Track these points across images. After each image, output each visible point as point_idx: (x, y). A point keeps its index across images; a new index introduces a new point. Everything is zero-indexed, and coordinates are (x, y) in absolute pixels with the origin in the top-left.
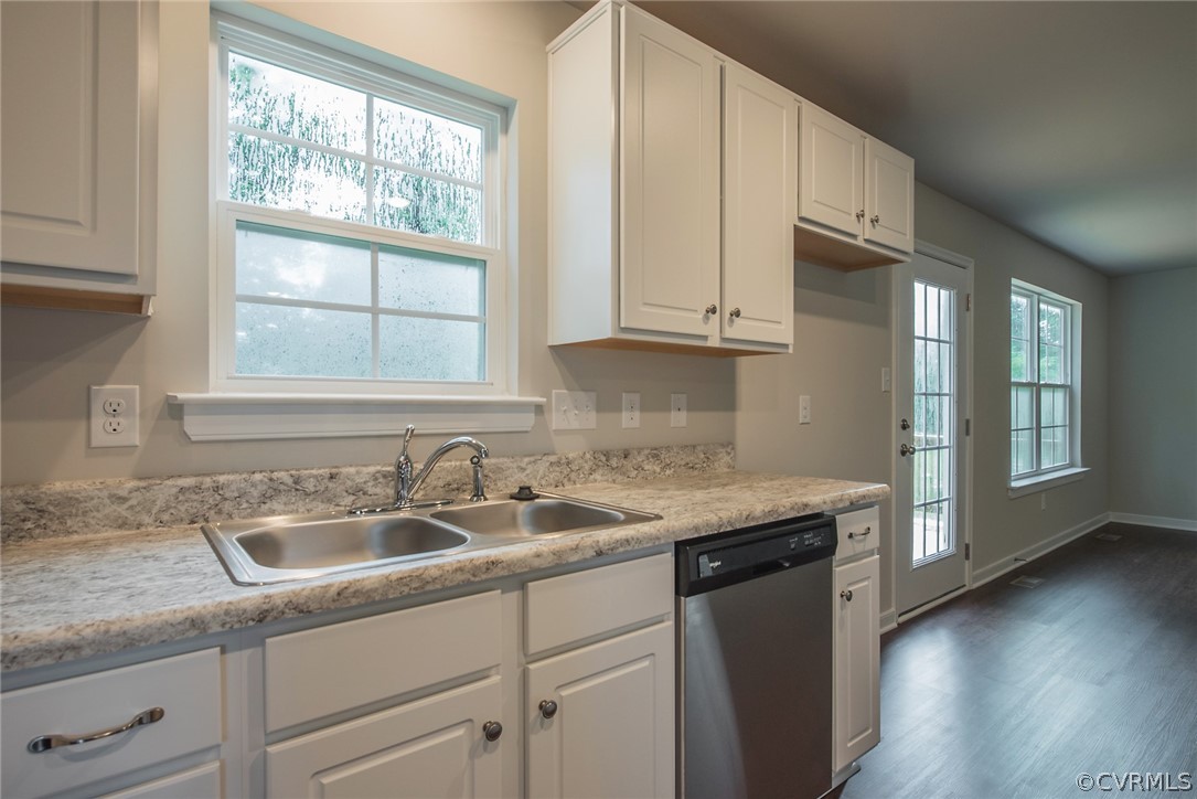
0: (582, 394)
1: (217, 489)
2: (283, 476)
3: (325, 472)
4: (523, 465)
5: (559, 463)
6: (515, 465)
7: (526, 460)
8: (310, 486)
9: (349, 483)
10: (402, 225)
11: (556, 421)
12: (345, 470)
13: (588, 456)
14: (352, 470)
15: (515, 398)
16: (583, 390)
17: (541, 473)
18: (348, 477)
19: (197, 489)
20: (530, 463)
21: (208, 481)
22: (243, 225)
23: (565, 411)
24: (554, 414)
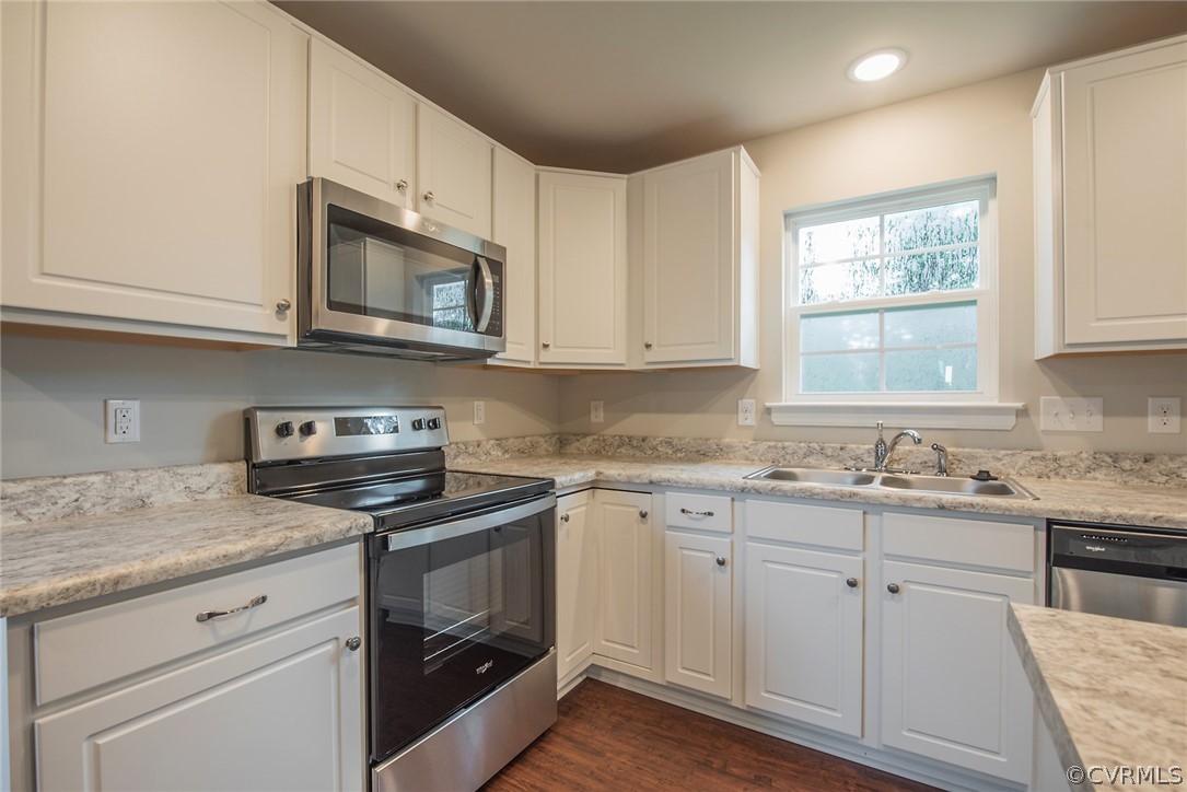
0: (1081, 399)
1: (783, 448)
2: (815, 445)
3: (838, 446)
4: (1000, 456)
5: (1043, 458)
6: (990, 455)
7: (1004, 452)
8: (829, 452)
9: (852, 453)
10: (907, 290)
11: (1044, 422)
12: (850, 446)
13: (1084, 455)
14: (854, 446)
15: (996, 403)
16: (1083, 396)
17: (1020, 464)
18: (852, 450)
19: (775, 447)
20: (1007, 455)
21: (780, 445)
22: (803, 316)
23: (1057, 414)
24: (1042, 417)
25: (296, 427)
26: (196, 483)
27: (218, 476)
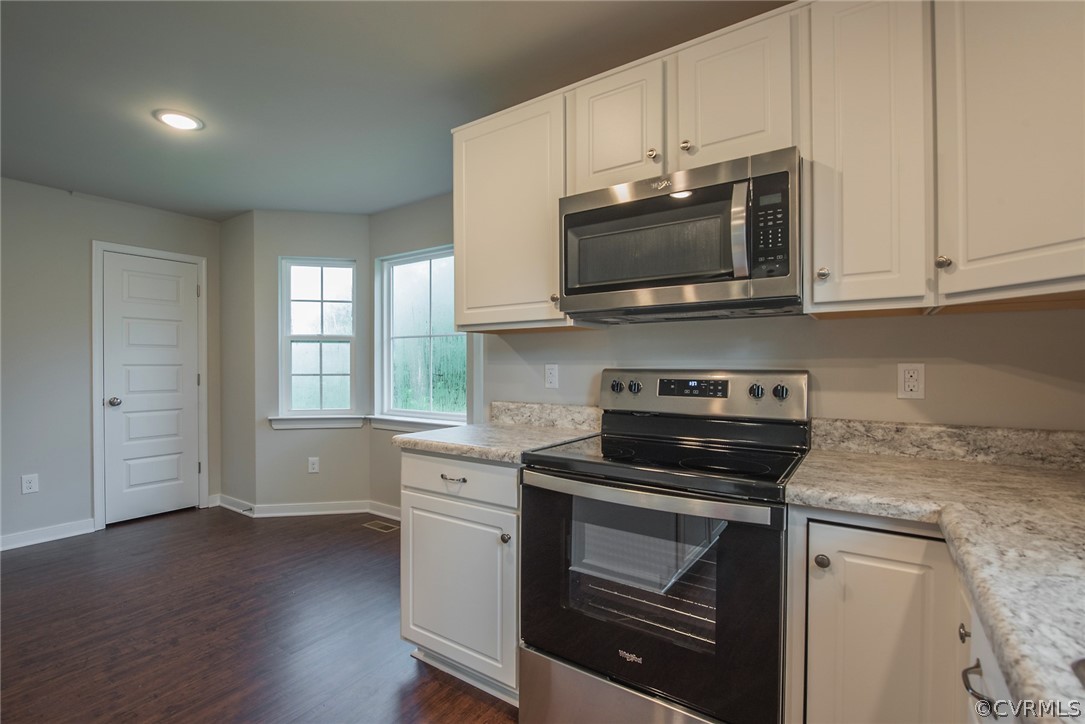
25: (625, 385)
26: (578, 417)
27: (589, 415)
